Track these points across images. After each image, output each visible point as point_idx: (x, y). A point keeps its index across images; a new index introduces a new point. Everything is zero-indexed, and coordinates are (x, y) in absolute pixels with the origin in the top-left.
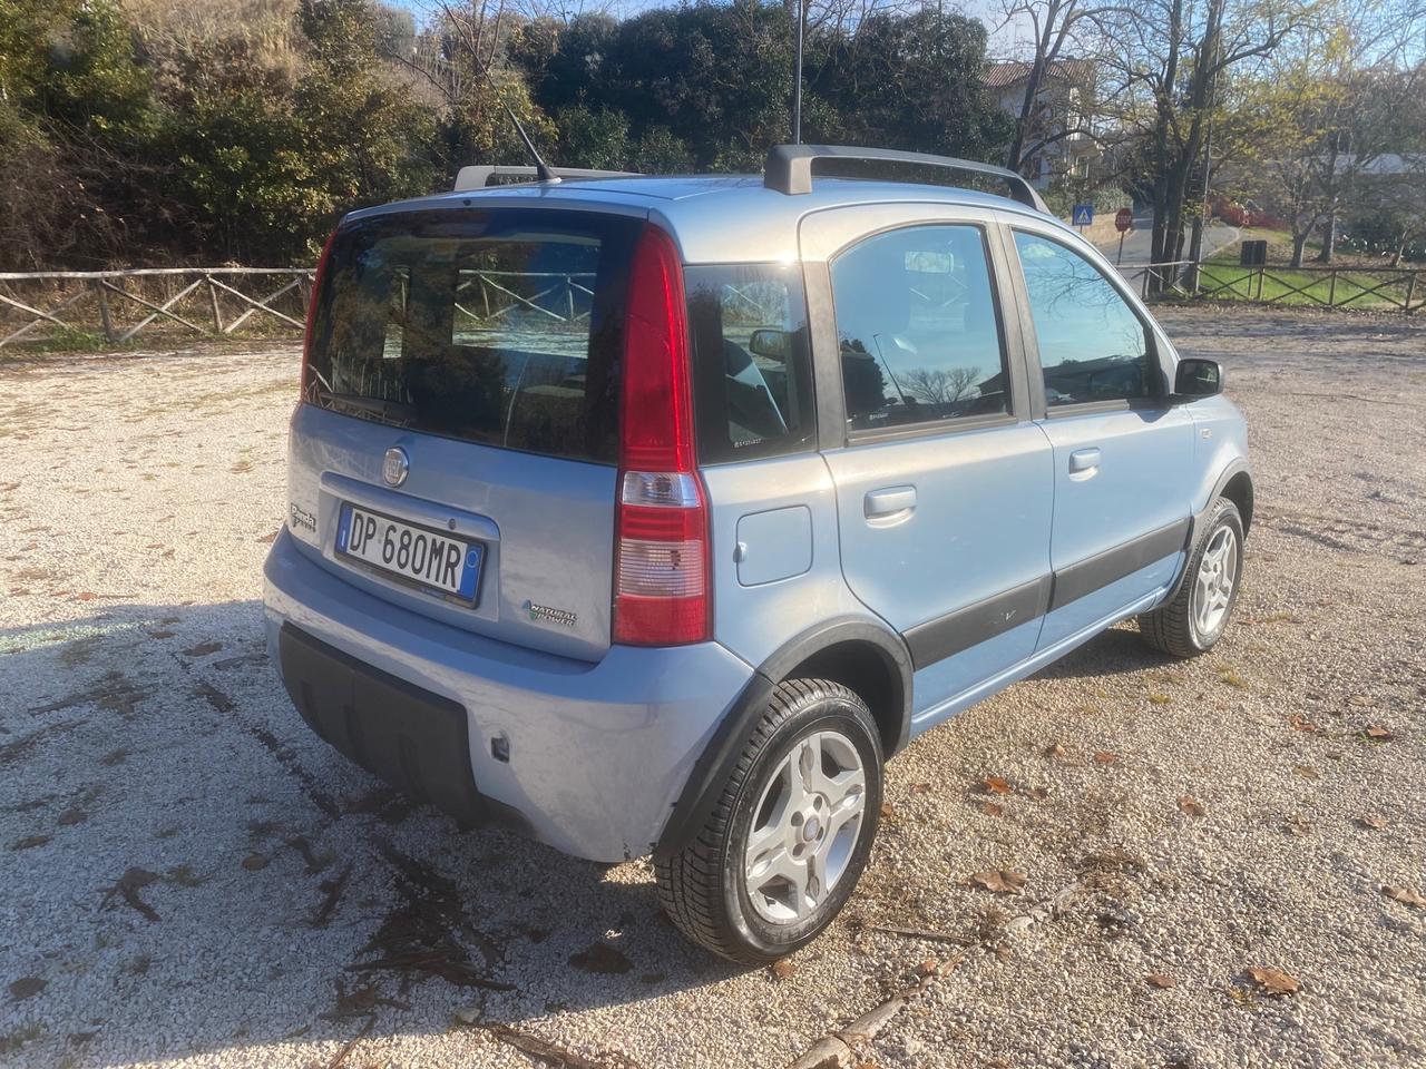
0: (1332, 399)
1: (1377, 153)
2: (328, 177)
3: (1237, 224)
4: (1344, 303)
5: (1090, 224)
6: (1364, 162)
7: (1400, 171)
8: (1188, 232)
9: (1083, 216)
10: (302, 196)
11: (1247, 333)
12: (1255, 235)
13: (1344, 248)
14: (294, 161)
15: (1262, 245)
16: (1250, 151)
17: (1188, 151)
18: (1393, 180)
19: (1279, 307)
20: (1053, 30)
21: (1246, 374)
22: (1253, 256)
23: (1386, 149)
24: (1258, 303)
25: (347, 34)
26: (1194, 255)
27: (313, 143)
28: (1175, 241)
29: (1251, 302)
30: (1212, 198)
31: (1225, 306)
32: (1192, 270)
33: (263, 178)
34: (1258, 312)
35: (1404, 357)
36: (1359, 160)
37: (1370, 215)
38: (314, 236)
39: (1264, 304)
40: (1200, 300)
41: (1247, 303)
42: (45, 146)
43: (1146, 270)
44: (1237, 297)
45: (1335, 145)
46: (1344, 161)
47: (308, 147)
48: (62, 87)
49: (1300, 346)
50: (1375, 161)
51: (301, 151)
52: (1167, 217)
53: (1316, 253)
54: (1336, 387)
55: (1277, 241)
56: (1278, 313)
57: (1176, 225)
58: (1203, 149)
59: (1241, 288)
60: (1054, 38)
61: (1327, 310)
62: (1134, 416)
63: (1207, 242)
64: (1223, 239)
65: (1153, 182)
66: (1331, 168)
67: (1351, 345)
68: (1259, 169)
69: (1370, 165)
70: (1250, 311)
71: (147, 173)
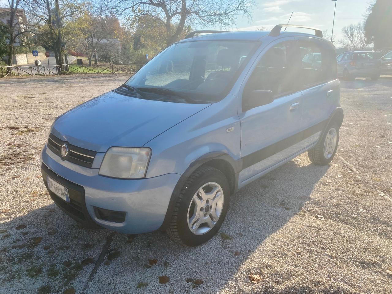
0: (99, 86)
1: (102, 39)
3: (74, 56)
4: (101, 72)
5: (38, 55)
6: (99, 41)
7: (107, 43)
8: (64, 58)
9: (35, 53)
11: (82, 78)
12: (79, 58)
13: (100, 61)
15: (81, 60)
16: (73, 38)
17: (59, 38)
18: (106, 45)
19: (88, 74)
20: (14, 3)
21: (84, 84)
22: (80, 62)
23: (103, 38)
24: (83, 73)
26: (67, 63)
28: (61, 60)
29: (82, 73)
30: (67, 49)
31: (77, 74)
32: (67, 67)
34: (84, 75)
35: (111, 80)
36: (98, 40)
37: (103, 53)
39: (85, 73)
40: (71, 73)
41: (81, 73)
43: (56, 67)
44: (79, 72)
45: (93, 36)
46: (95, 40)
49: (93, 79)
50: (101, 41)
52: (58, 54)
53: (94, 62)
54: (100, 84)
55: (84, 59)
56: (88, 75)
57: (60, 56)
58: (62, 37)
59: (79, 70)
60: (15, 6)
61: (98, 74)
63: (69, 59)
64: (72, 59)
65: (52, 45)
66: (92, 42)
67: (102, 79)
68: (77, 43)
69: (101, 42)
70: (82, 75)
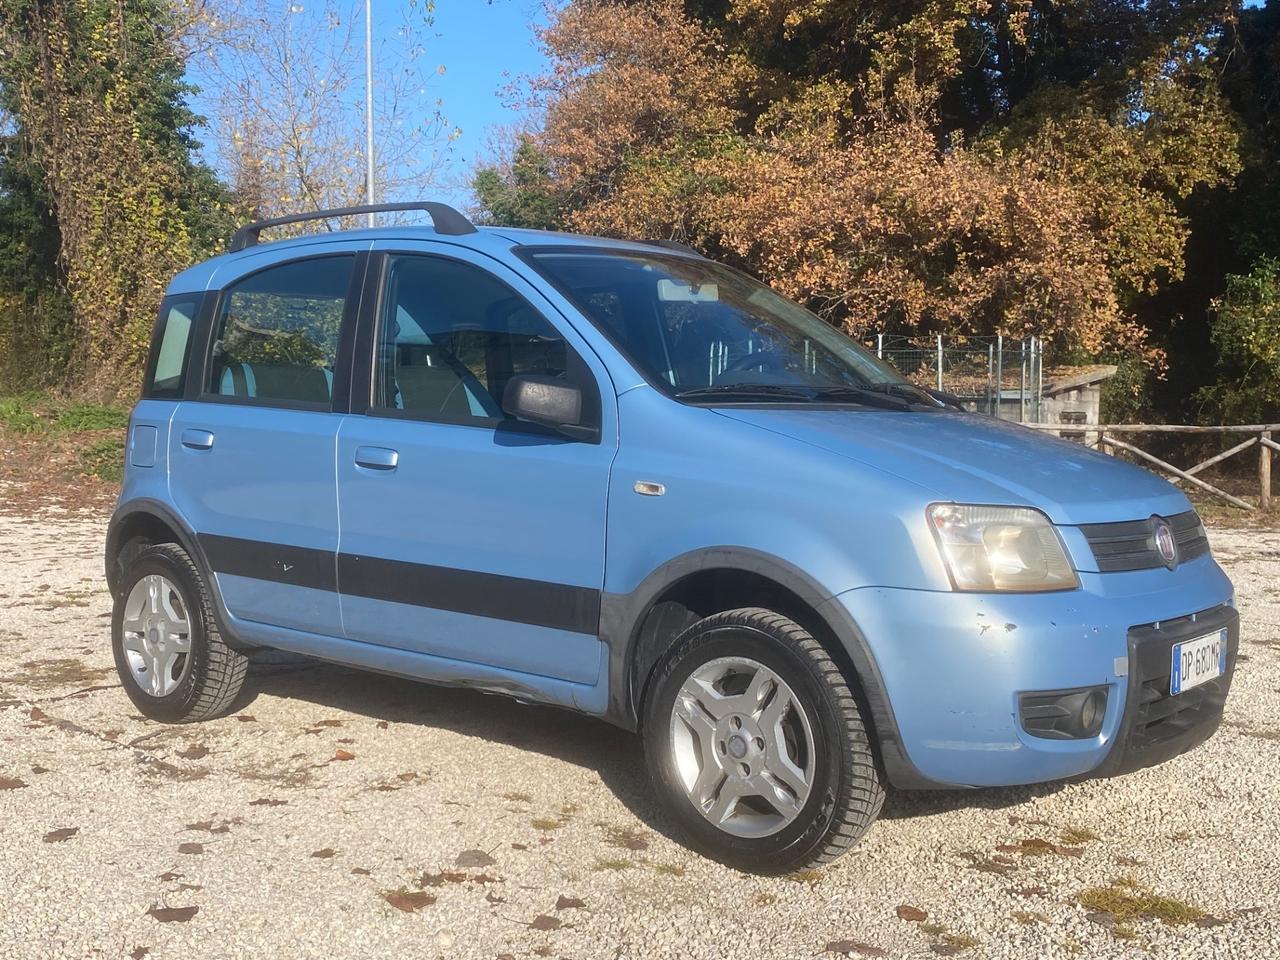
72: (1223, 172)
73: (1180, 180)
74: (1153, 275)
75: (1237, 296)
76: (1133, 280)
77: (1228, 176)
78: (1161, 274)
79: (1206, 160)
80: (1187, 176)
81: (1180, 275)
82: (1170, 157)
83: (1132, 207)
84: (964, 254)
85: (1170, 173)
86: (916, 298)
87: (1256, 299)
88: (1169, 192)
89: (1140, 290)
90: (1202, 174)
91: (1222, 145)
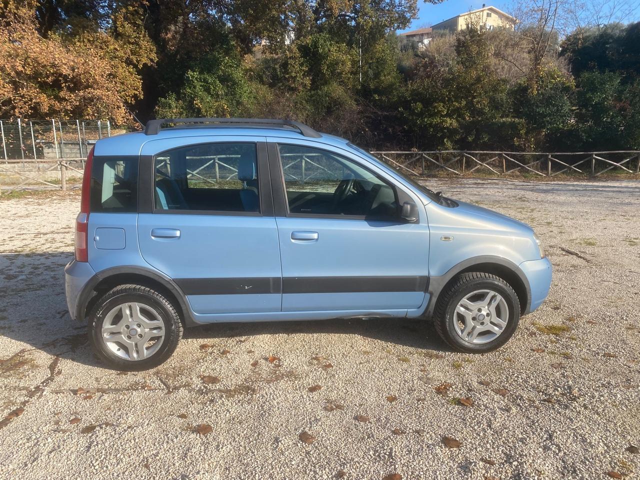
2: (456, 113)
10: (443, 121)
14: (440, 106)
25: (471, 51)
27: (449, 99)
33: (428, 114)
38: (448, 138)
42: (355, 107)
47: (448, 101)
48: (369, 85)
51: (444, 102)
62: (365, 223)
71: (386, 115)
72: (152, 60)
73: (138, 61)
74: (133, 97)
75: (164, 106)
76: (127, 98)
77: (153, 62)
78: (135, 96)
79: (146, 55)
80: (140, 60)
81: (142, 97)
82: (133, 53)
83: (123, 71)
84: (64, 84)
85: (134, 59)
86: (45, 102)
87: (170, 107)
88: (135, 66)
89: (130, 102)
90: (144, 60)
91: (150, 51)
